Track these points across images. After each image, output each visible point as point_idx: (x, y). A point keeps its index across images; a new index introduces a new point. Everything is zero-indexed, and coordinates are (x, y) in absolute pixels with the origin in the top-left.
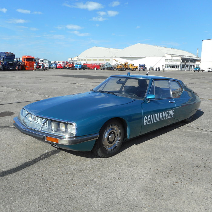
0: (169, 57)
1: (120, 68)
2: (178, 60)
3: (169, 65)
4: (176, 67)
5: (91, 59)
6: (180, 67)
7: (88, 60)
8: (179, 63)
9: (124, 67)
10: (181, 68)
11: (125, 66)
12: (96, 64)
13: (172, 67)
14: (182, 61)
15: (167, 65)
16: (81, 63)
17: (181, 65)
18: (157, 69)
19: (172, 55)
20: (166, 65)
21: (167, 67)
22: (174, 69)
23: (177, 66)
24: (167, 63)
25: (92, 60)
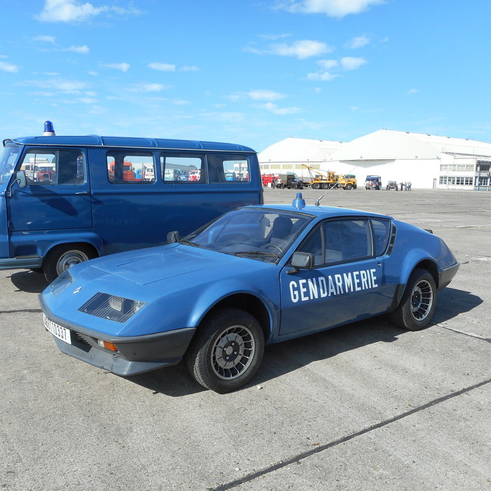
0: (449, 160)
1: (316, 184)
2: (469, 167)
3: (450, 178)
4: (464, 182)
5: (279, 166)
6: (473, 183)
7: (273, 167)
8: (472, 174)
9: (325, 182)
10: (477, 184)
11: (329, 180)
12: (273, 174)
13: (456, 182)
14: (479, 168)
15: (446, 178)
16: (234, 173)
17: (476, 177)
18: (402, 185)
19: (458, 156)
20: (442, 178)
21: (445, 183)
22: (460, 187)
23: (469, 181)
24: (444, 173)
25: (281, 167)
